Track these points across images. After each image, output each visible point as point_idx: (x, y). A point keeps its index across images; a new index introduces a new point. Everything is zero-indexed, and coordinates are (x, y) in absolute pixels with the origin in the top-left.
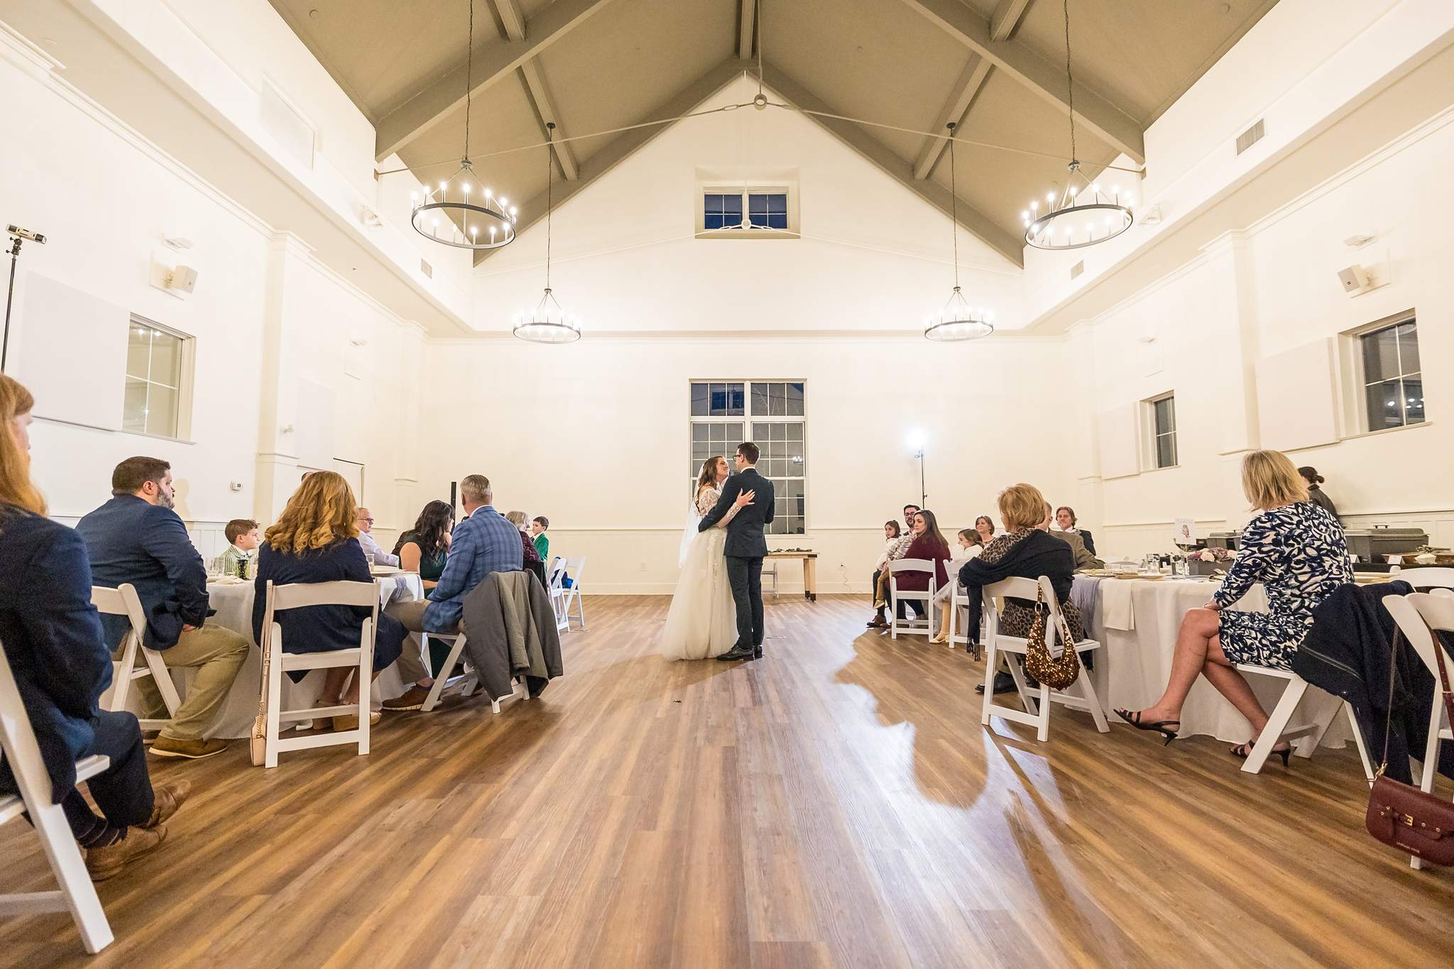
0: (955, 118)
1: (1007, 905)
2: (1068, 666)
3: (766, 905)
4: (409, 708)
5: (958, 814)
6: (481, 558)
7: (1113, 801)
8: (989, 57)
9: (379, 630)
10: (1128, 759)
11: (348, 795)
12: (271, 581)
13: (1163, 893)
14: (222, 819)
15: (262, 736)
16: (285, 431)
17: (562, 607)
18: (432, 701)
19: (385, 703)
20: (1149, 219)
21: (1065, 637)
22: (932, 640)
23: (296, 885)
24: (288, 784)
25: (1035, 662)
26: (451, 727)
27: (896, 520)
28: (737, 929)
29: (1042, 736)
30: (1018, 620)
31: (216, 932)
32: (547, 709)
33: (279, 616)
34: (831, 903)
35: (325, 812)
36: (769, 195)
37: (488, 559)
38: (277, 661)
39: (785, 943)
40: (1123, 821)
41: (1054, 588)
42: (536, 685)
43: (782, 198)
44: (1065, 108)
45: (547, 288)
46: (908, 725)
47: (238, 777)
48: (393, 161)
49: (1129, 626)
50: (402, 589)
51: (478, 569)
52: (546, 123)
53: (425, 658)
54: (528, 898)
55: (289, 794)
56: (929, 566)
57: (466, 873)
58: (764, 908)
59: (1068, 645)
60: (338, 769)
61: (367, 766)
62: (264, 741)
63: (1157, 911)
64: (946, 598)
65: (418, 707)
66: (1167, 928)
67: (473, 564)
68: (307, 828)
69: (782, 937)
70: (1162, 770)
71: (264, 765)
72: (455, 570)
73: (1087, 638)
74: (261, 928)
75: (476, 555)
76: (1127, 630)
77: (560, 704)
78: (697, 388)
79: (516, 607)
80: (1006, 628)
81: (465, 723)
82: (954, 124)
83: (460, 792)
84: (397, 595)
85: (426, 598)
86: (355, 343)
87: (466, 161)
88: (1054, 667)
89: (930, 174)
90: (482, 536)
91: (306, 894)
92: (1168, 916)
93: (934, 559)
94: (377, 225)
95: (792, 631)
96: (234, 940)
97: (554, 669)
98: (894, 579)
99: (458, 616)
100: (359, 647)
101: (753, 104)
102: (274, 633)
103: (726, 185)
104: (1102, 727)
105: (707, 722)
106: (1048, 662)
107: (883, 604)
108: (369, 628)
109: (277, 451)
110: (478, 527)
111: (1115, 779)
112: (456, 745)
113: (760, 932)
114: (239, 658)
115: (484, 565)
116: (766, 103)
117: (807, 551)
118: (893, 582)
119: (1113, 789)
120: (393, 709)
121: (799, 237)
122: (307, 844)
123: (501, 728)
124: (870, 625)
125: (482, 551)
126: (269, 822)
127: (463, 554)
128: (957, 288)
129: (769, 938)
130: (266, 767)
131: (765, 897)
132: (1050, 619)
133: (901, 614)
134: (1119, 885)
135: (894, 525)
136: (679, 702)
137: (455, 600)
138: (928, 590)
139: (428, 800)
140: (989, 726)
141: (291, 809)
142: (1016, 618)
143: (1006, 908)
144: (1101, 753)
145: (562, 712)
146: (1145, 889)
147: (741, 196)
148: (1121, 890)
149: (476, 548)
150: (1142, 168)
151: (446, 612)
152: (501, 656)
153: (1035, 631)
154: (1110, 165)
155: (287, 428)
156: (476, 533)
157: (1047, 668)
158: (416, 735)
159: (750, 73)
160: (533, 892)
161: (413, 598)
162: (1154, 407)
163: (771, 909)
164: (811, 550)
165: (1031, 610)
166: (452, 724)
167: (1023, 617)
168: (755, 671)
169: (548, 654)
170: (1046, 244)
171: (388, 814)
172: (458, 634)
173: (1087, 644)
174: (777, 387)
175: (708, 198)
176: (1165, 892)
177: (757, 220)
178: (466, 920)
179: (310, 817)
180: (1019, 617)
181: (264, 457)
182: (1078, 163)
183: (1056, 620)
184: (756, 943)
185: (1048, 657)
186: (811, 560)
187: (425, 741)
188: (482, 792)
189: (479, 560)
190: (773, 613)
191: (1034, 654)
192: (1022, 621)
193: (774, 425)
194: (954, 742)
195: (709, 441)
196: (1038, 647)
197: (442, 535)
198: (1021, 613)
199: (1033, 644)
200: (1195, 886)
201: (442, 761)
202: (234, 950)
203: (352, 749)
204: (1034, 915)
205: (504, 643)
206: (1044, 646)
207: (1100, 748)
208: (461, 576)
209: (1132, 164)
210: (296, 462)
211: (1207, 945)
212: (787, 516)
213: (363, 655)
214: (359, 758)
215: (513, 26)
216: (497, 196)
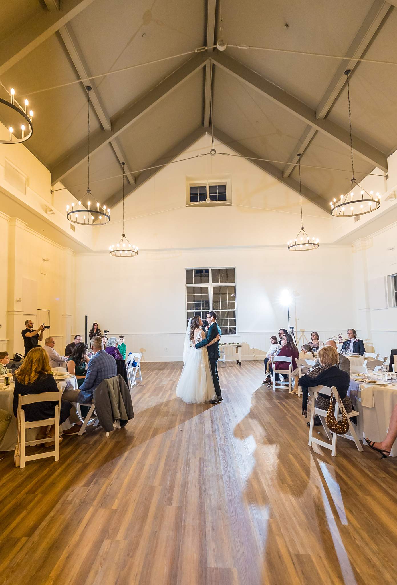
0: (301, 151)
1: (310, 552)
2: (344, 426)
3: (214, 547)
4: (73, 434)
5: (293, 499)
6: (100, 374)
7: (360, 494)
8: (315, 127)
9: (62, 408)
10: (370, 468)
11: (53, 484)
12: (20, 394)
13: (374, 547)
14: (7, 496)
15: (18, 456)
16: (18, 301)
17: (133, 376)
18: (82, 431)
19: (64, 432)
20: (390, 198)
21: (343, 413)
22: (291, 392)
23: (37, 532)
24: (30, 477)
25: (330, 424)
26: (90, 445)
27: (275, 336)
28: (203, 562)
29: (333, 454)
30: (323, 403)
31: (11, 557)
32: (128, 434)
33: (24, 407)
34: (240, 548)
35: (45, 493)
36: (218, 186)
37: (103, 374)
38: (23, 425)
39: (221, 568)
40: (363, 505)
41: (338, 392)
42: (123, 423)
43: (224, 187)
44: (349, 148)
45: (123, 234)
46: (277, 446)
47: (10, 473)
48: (59, 185)
49: (372, 405)
50: (69, 385)
51: (99, 378)
52: (121, 162)
53: (79, 413)
54: (124, 541)
55: (31, 483)
56: (289, 359)
57: (99, 528)
58: (213, 549)
59: (344, 416)
60: (47, 469)
61: (59, 468)
62: (19, 457)
63: (370, 557)
64: (297, 374)
65: (77, 433)
66: (374, 566)
67: (97, 376)
68: (39, 501)
69: (220, 565)
70: (383, 475)
71: (20, 467)
72: (90, 379)
73: (354, 410)
74: (26, 554)
75: (98, 372)
76: (371, 407)
77: (133, 431)
78: (188, 272)
79: (114, 392)
80: (319, 405)
81: (96, 442)
82: (300, 154)
83: (95, 483)
84: (67, 388)
85: (78, 389)
86: (44, 260)
87: (89, 190)
88: (338, 426)
89: (289, 176)
90: (100, 364)
91: (42, 537)
92: (375, 560)
93: (291, 357)
94: (52, 214)
95: (230, 385)
96: (18, 560)
97: (130, 416)
98: (274, 365)
99: (91, 398)
100: (54, 417)
101: (210, 153)
102: (22, 414)
103: (199, 182)
104: (360, 449)
105: (193, 442)
106: (335, 424)
107: (270, 374)
108: (57, 409)
109: (14, 310)
110: (98, 361)
111: (362, 480)
112: (92, 456)
113: (212, 563)
114: (8, 422)
115: (101, 376)
116: (216, 153)
117: (237, 344)
118: (274, 366)
119: (361, 486)
120: (67, 434)
121: (232, 205)
122: (38, 511)
123: (110, 446)
124: (264, 382)
125: (100, 370)
126: (24, 499)
127: (93, 372)
128: (302, 228)
129: (215, 566)
130: (21, 468)
131: (214, 543)
132: (337, 404)
133: (277, 379)
134: (357, 542)
135: (274, 338)
136: (182, 430)
137: (90, 390)
138: (289, 370)
139: (83, 487)
140: (311, 446)
141: (32, 492)
142: (322, 403)
143: (309, 553)
144: (358, 464)
145: (134, 436)
146: (367, 544)
147: (206, 186)
148: (357, 545)
149: (98, 370)
150: (387, 174)
151: (87, 396)
152: (109, 414)
153: (330, 410)
154: (370, 173)
155: (19, 300)
156: (98, 363)
157: (335, 427)
158: (76, 450)
159: (209, 133)
160: (125, 539)
161: (73, 389)
162: (393, 278)
163: (216, 550)
164: (239, 344)
165: (328, 400)
166: (91, 443)
167: (325, 402)
168: (213, 411)
169: (128, 411)
170: (341, 214)
171: (69, 495)
172: (91, 404)
173: (354, 413)
174: (223, 271)
175: (191, 188)
176: (375, 546)
177: (213, 198)
178: (101, 552)
179: (39, 496)
180: (323, 402)
181: (10, 313)
182: (355, 179)
183: (339, 405)
184: (211, 568)
185: (335, 422)
186: (239, 348)
187: (80, 454)
188: (104, 483)
189: (99, 374)
190: (222, 373)
191: (329, 420)
192: (324, 404)
193: (222, 287)
194: (296, 456)
195: (194, 295)
196: (331, 417)
197: (84, 356)
198: (324, 401)
199: (329, 416)
200: (388, 543)
201: (88, 465)
202: (18, 565)
203: (53, 458)
204: (320, 557)
205: (110, 409)
206: (334, 416)
207: (358, 461)
208: (92, 381)
209: (381, 172)
210: (22, 313)
211: (388, 576)
212: (229, 327)
213: (55, 420)
214: (56, 463)
215: (107, 126)
216: (102, 205)
